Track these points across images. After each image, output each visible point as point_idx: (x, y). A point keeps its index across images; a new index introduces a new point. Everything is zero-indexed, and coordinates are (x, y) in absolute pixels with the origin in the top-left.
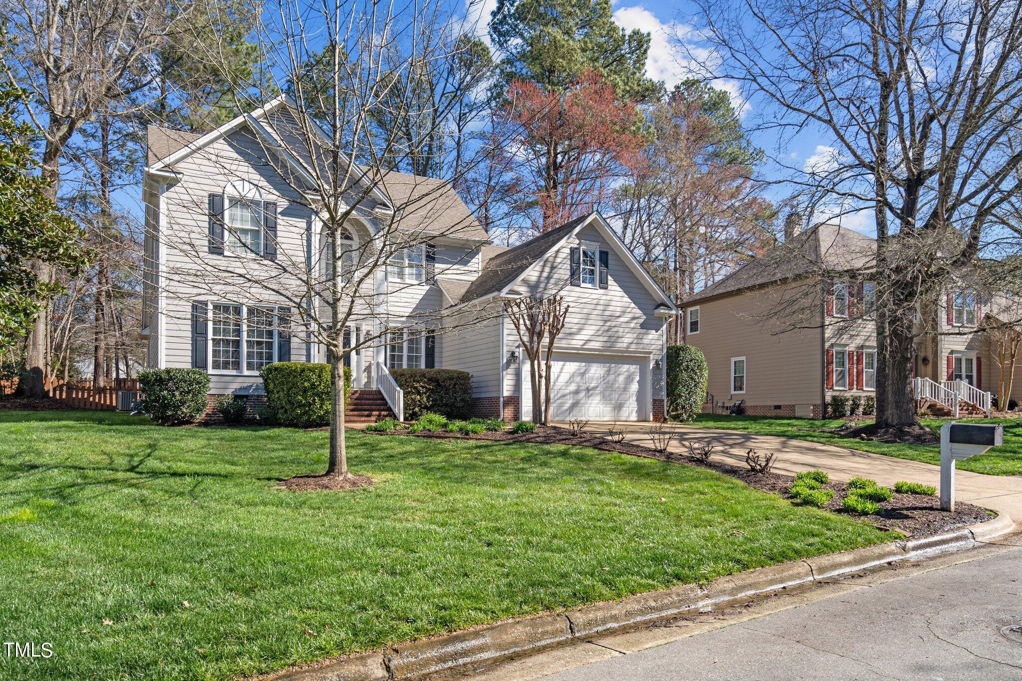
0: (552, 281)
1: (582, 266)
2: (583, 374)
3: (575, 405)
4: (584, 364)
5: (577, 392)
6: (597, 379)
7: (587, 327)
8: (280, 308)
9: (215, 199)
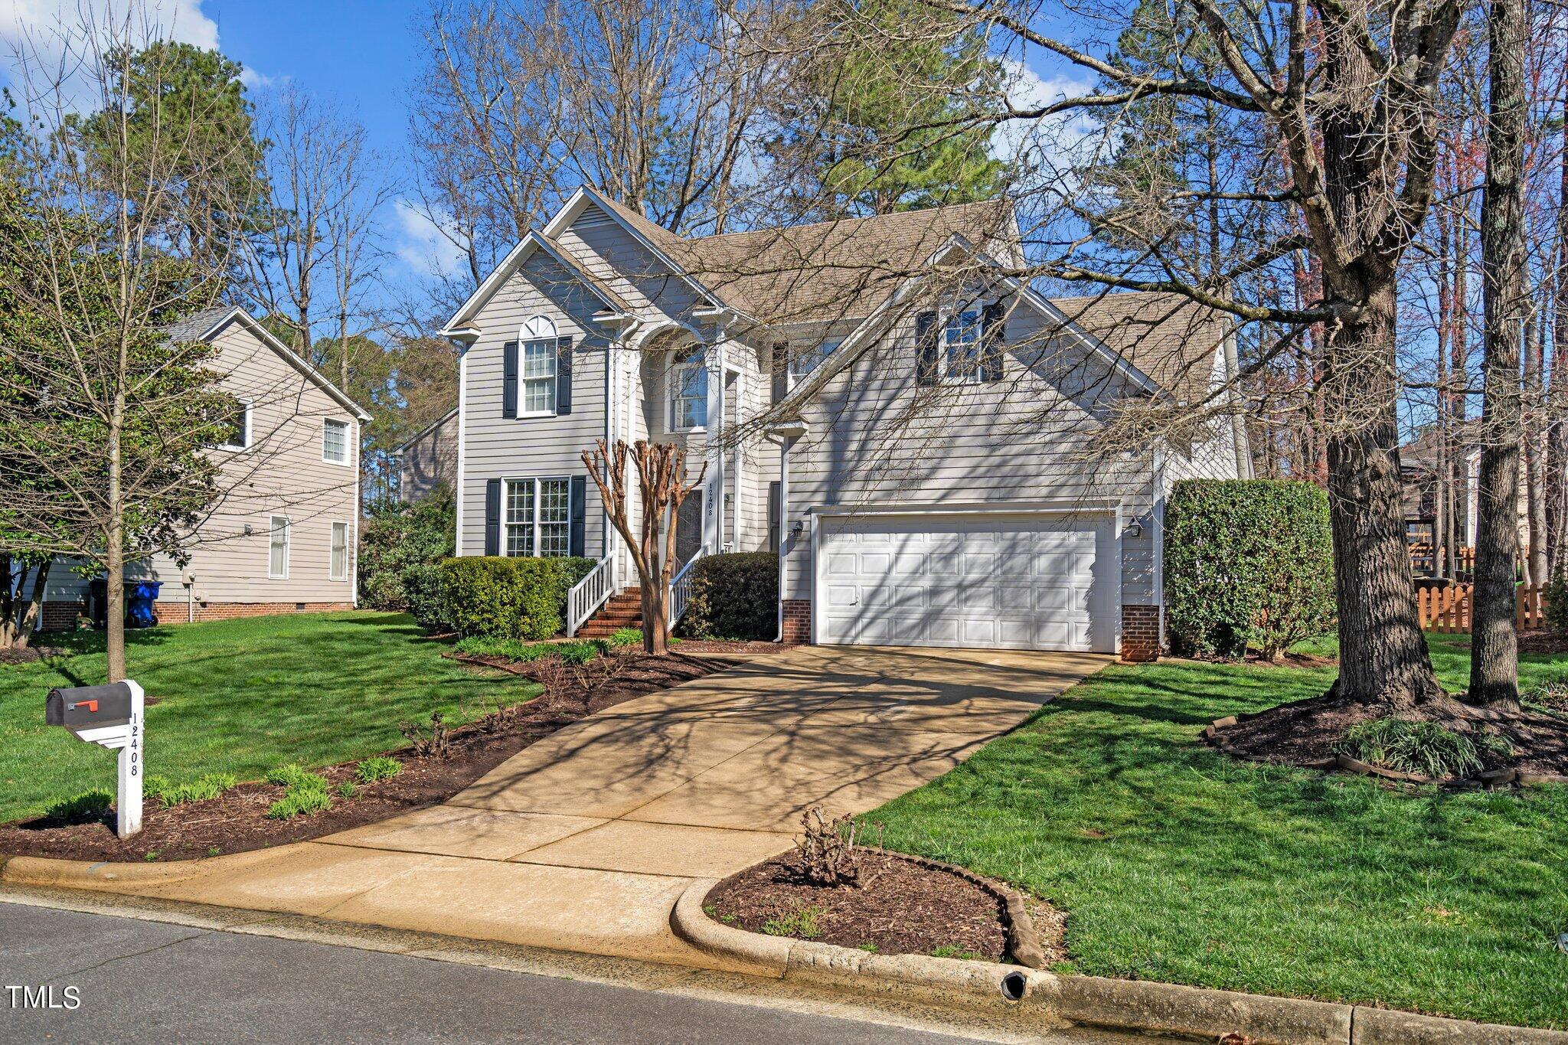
0: (876, 384)
1: (943, 346)
2: (947, 558)
3: (932, 617)
4: (952, 535)
5: (934, 592)
6: (984, 564)
7: (947, 463)
8: (575, 478)
9: (511, 349)
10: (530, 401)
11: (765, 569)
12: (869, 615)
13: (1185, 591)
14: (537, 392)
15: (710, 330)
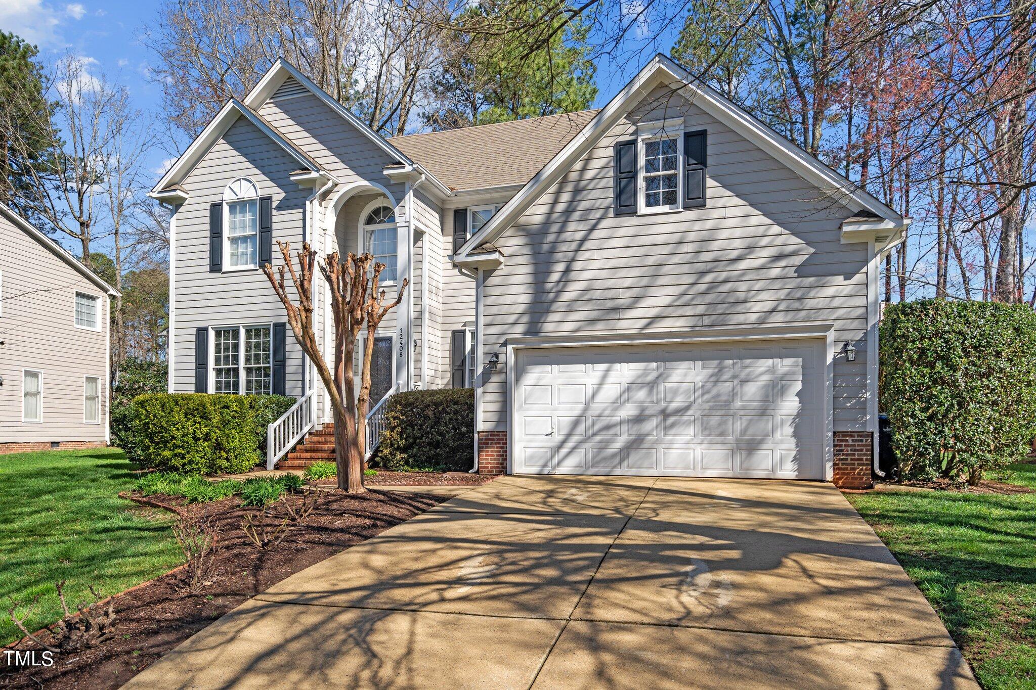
0: (576, 216)
1: (642, 175)
2: (653, 385)
3: (636, 443)
4: (654, 365)
5: (639, 419)
6: (687, 391)
7: (653, 291)
8: (276, 325)
9: (216, 209)
10: (235, 256)
11: (456, 403)
12: (570, 445)
13: (913, 416)
14: (241, 248)
15: (398, 189)
